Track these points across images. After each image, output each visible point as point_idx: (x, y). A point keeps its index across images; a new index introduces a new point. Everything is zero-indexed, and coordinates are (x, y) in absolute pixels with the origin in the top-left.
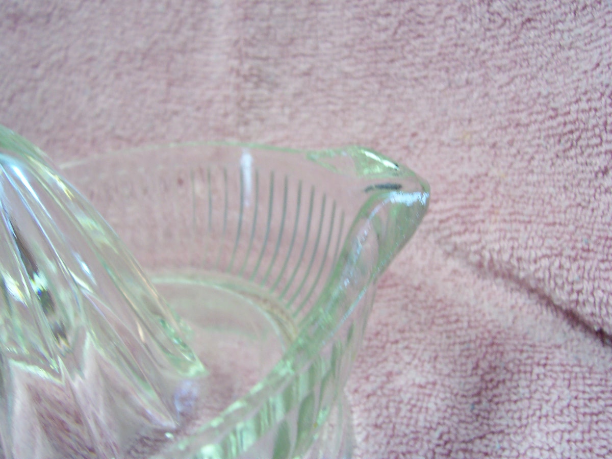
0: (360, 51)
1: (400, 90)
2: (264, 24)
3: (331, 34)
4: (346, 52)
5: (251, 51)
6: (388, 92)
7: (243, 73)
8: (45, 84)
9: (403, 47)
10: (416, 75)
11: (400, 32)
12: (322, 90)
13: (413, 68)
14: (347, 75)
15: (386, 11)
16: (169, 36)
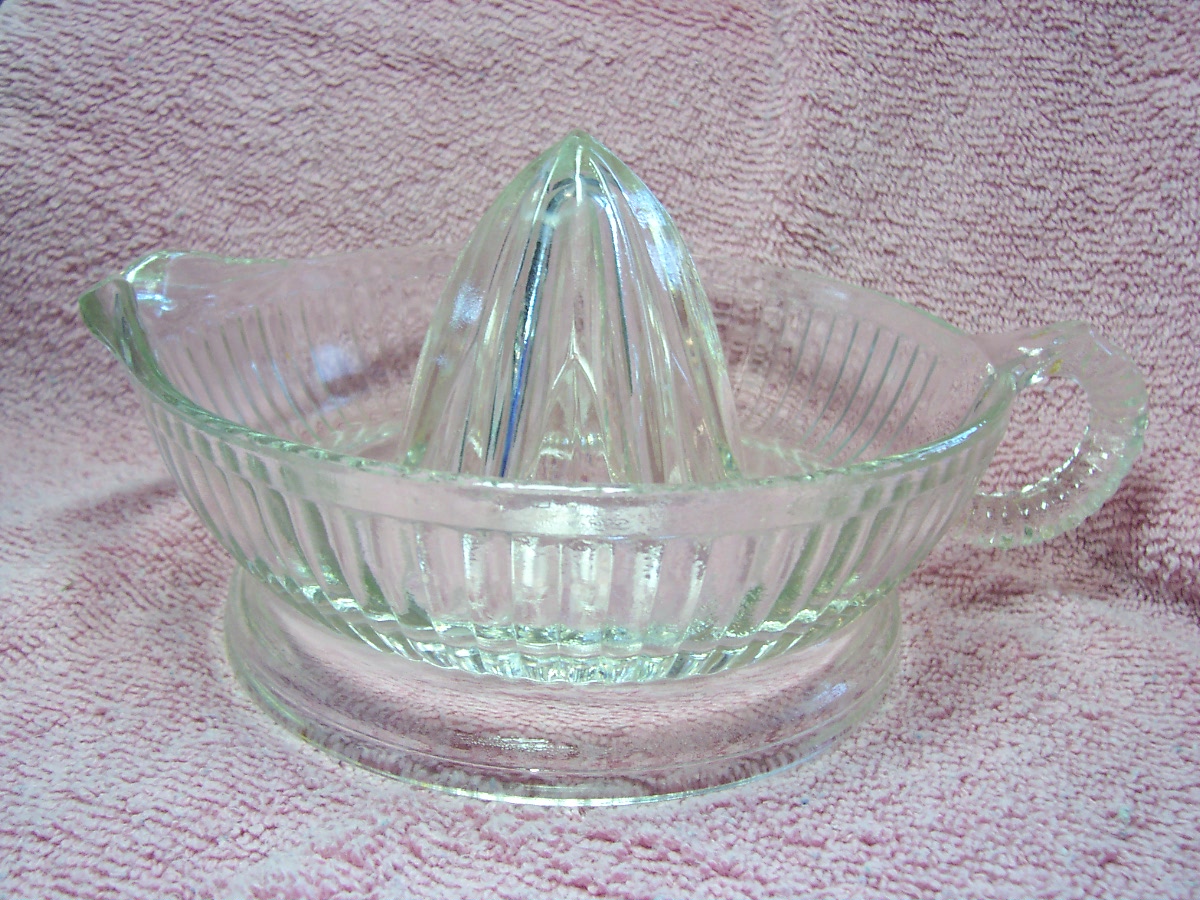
0: (984, 234)
1: (1043, 305)
2: (840, 161)
3: (941, 199)
4: (961, 232)
5: (811, 195)
6: (1020, 304)
7: (792, 229)
9: (1057, 239)
10: (1071, 286)
11: (1055, 217)
12: (911, 283)
13: (1068, 276)
14: (956, 267)
15: (1041, 182)
16: (678, 146)
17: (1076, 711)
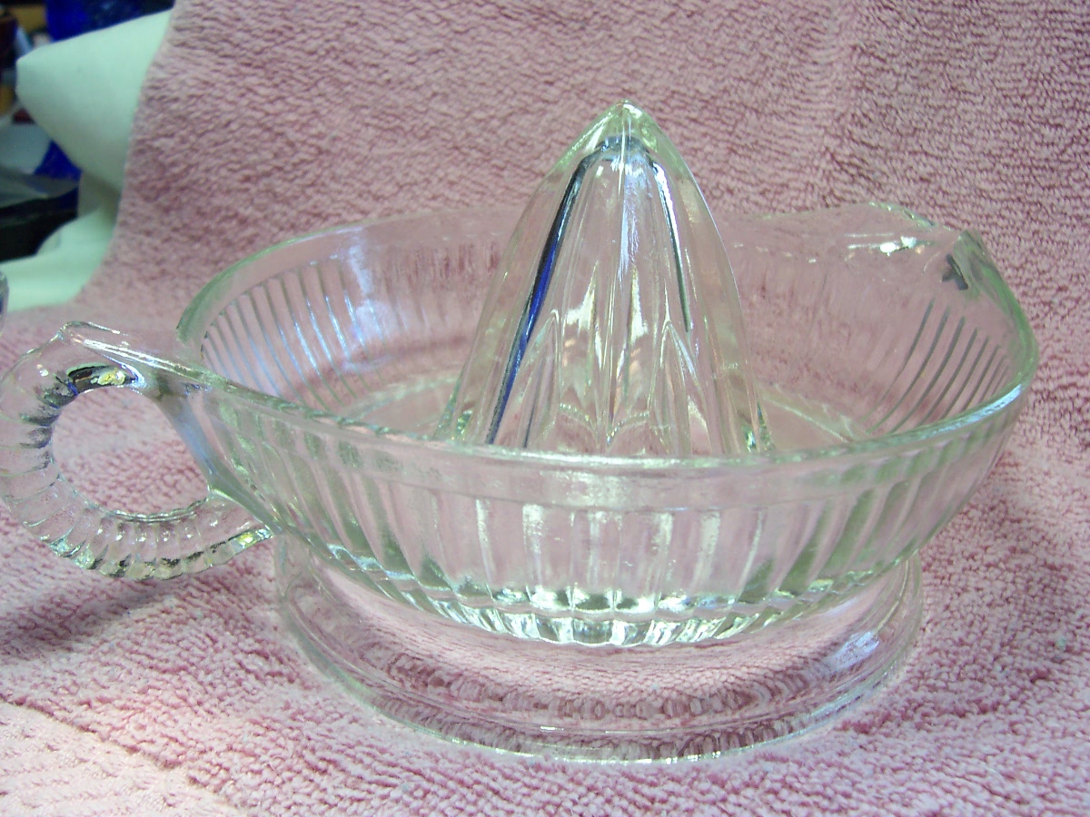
0: (1007, 166)
1: (1055, 227)
2: (883, 101)
3: (971, 134)
4: (987, 163)
5: (857, 131)
6: (1035, 226)
7: (839, 158)
8: (557, 110)
9: (1070, 171)
10: (1081, 212)
11: (1069, 151)
12: (941, 207)
13: (1078, 203)
14: (981, 193)
15: (1058, 121)
16: (746, 87)
17: (1041, 563)
